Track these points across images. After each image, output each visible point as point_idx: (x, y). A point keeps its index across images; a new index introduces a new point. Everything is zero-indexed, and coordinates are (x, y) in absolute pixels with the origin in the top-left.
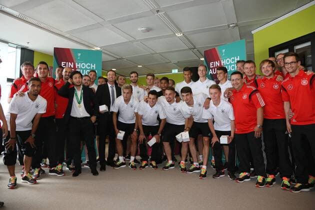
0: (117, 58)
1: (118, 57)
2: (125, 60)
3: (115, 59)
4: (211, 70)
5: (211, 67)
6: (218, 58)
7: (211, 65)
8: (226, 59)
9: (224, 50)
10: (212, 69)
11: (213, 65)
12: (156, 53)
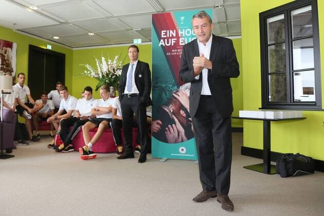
0: (61, 22)
1: (63, 21)
2: (71, 25)
3: (59, 23)
4: (162, 40)
5: (163, 36)
6: (174, 26)
7: (163, 34)
8: (185, 29)
9: (183, 18)
10: (164, 39)
11: (166, 34)
12: (113, 17)
